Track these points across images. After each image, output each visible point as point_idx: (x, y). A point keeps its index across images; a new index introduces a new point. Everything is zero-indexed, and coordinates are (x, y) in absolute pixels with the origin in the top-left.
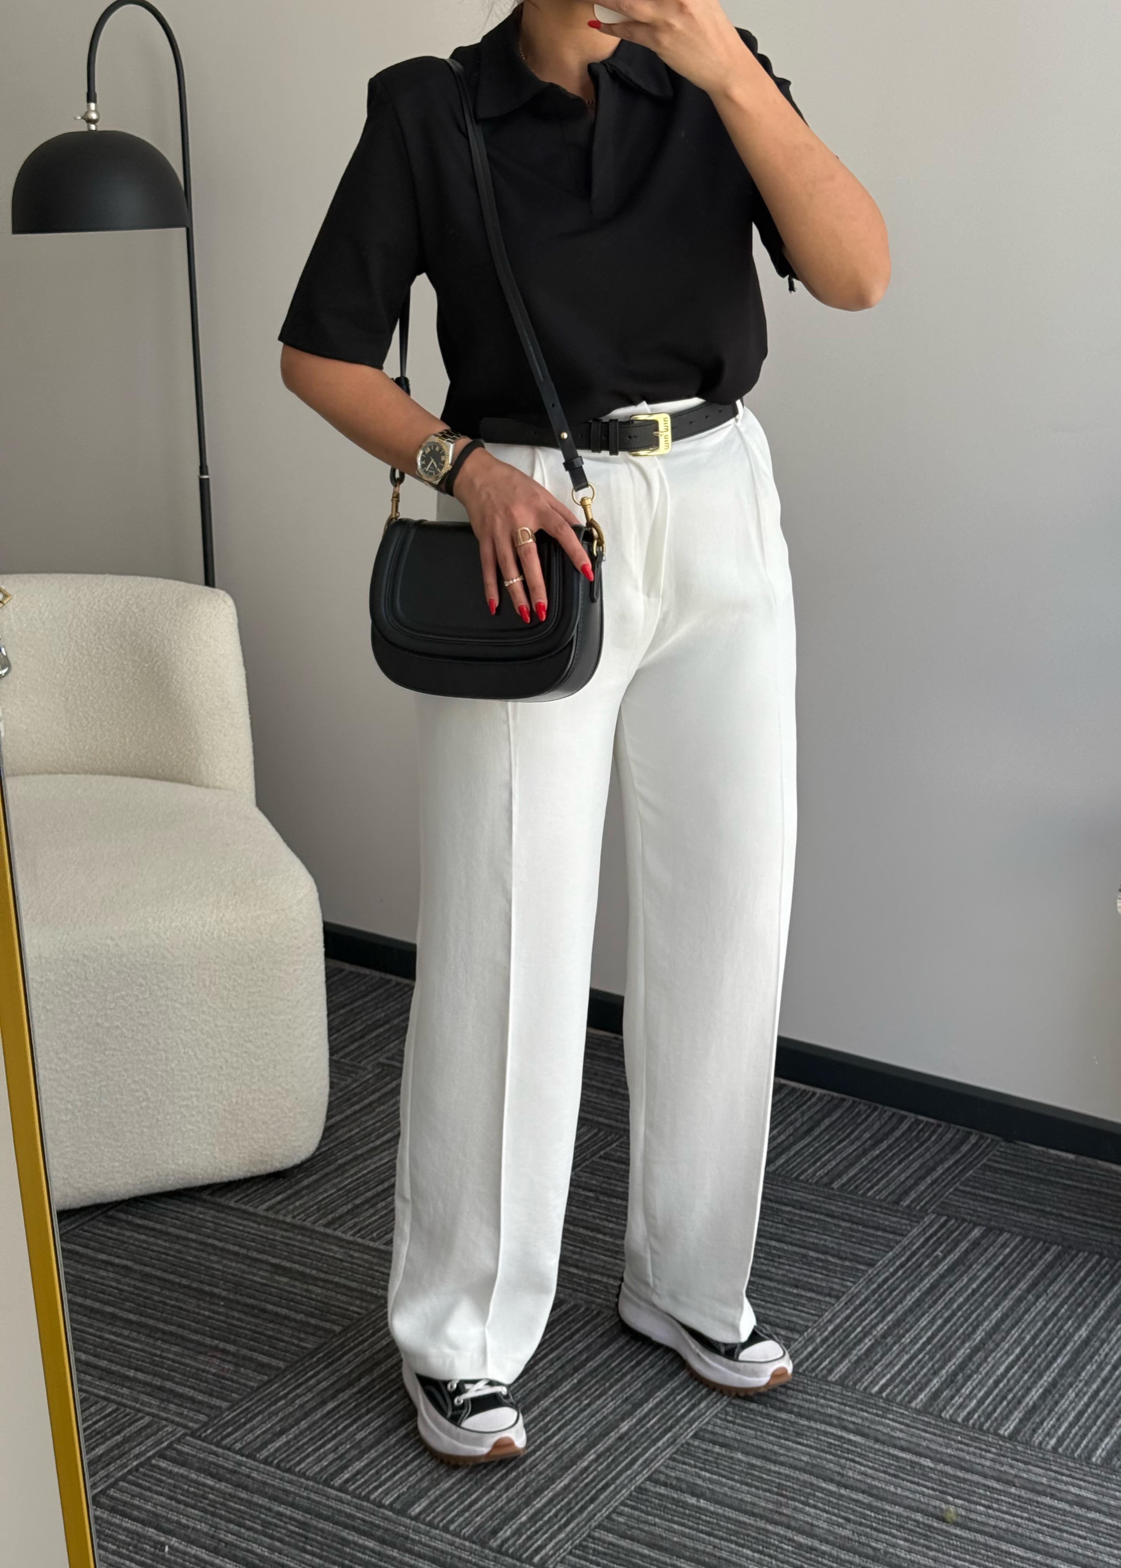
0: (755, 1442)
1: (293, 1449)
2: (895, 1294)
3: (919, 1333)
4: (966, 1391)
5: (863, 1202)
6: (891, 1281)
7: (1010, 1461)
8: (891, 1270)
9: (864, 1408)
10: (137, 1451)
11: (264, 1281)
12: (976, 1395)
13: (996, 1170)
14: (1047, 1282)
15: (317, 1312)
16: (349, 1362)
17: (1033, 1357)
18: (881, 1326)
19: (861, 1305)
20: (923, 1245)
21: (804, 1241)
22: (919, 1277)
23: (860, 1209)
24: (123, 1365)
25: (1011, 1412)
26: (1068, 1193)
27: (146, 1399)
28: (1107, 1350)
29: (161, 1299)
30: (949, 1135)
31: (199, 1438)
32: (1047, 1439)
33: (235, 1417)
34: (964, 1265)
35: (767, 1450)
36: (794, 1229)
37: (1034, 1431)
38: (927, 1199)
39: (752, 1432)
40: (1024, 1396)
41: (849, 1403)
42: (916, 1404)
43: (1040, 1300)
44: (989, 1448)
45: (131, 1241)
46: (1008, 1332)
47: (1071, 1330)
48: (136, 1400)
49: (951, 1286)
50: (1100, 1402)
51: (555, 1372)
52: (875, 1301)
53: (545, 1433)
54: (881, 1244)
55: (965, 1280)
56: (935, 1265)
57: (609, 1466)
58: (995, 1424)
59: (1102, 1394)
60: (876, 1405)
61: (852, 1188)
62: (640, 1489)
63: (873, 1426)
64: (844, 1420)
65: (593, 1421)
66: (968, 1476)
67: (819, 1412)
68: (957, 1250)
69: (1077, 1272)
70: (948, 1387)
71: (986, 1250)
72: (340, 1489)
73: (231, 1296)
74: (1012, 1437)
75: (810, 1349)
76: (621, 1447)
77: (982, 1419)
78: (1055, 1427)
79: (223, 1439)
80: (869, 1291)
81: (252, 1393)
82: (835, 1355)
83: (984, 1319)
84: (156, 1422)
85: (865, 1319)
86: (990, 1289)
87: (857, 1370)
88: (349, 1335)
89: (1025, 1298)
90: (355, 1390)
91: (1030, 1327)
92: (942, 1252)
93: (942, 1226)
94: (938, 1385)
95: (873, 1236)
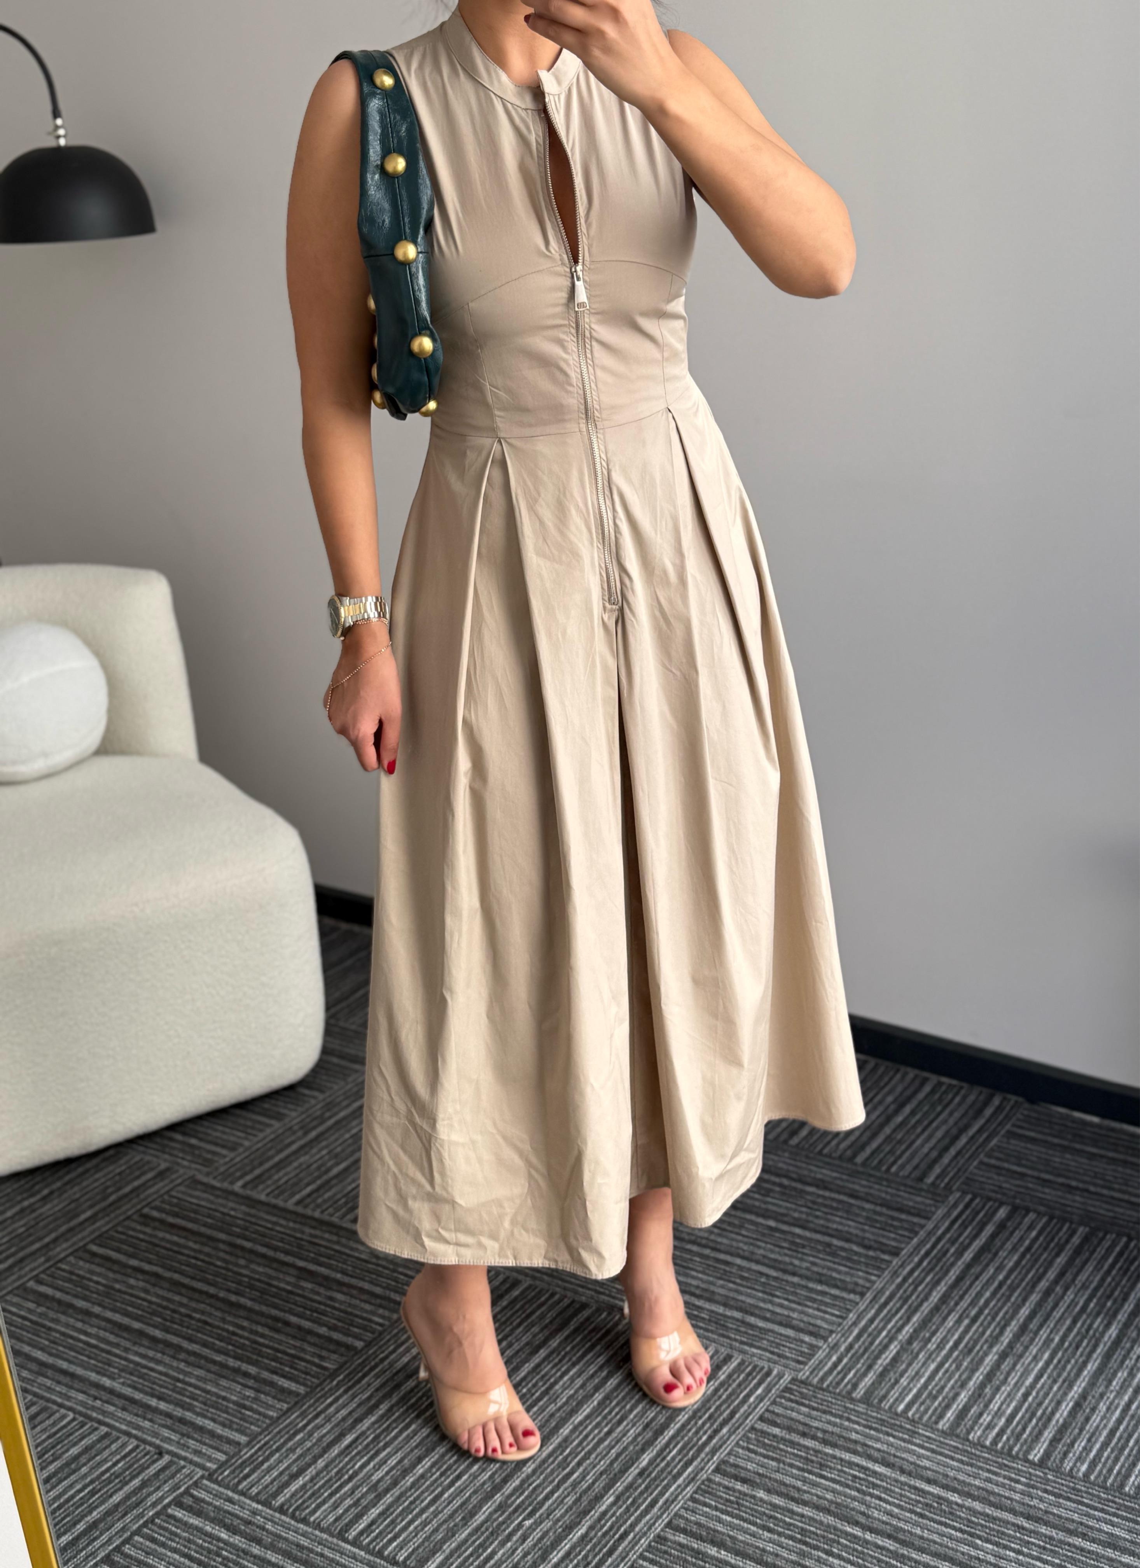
0: (778, 1476)
1: (309, 1493)
2: (920, 1288)
3: (945, 1337)
4: (994, 1406)
5: (887, 1180)
6: (916, 1274)
7: (1040, 1493)
8: (916, 1259)
9: (890, 1431)
10: (154, 1498)
11: (289, 1288)
12: (1004, 1412)
13: (1020, 1137)
14: (1075, 1270)
15: (340, 1324)
16: (369, 1385)
17: (1064, 1362)
18: (907, 1328)
19: (886, 1304)
20: (948, 1230)
21: (828, 1227)
22: (944, 1270)
23: (884, 1188)
24: (146, 1393)
25: (1040, 1433)
26: (1094, 1163)
27: (166, 1433)
29: (188, 1312)
30: (972, 1098)
31: (216, 1482)
32: (1078, 1464)
33: (252, 1456)
34: (989, 1251)
35: (790, 1486)
36: (818, 1213)
37: (1065, 1454)
38: (951, 1174)
39: (774, 1464)
40: (1053, 1413)
41: (874, 1425)
42: (943, 1425)
43: (1069, 1293)
44: (1019, 1478)
45: (163, 1244)
46: (1036, 1333)
47: (1101, 1329)
48: (156, 1435)
49: (977, 1278)
51: (576, 1392)
52: (900, 1298)
53: (564, 1469)
54: (906, 1229)
55: (993, 1270)
56: (960, 1254)
57: (628, 1509)
58: (1025, 1448)
60: (901, 1427)
62: (660, 1539)
63: (898, 1454)
64: (869, 1446)
65: (613, 1452)
66: (998, 1514)
67: (843, 1437)
68: (983, 1234)
69: (1105, 1258)
70: (975, 1402)
71: (1013, 1233)
72: (355, 1543)
73: (257, 1307)
74: (1042, 1463)
75: (834, 1358)
76: (640, 1485)
77: (1011, 1442)
78: (1087, 1450)
79: (239, 1482)
80: (893, 1286)
81: (271, 1425)
82: (859, 1366)
83: (1012, 1318)
84: (175, 1463)
85: (890, 1320)
86: (1017, 1281)
87: (884, 1383)
88: (371, 1352)
89: (1053, 1290)
90: (373, 1419)
91: (1058, 1328)
92: (967, 1237)
93: (967, 1207)
94: (965, 1400)
95: (896, 1219)
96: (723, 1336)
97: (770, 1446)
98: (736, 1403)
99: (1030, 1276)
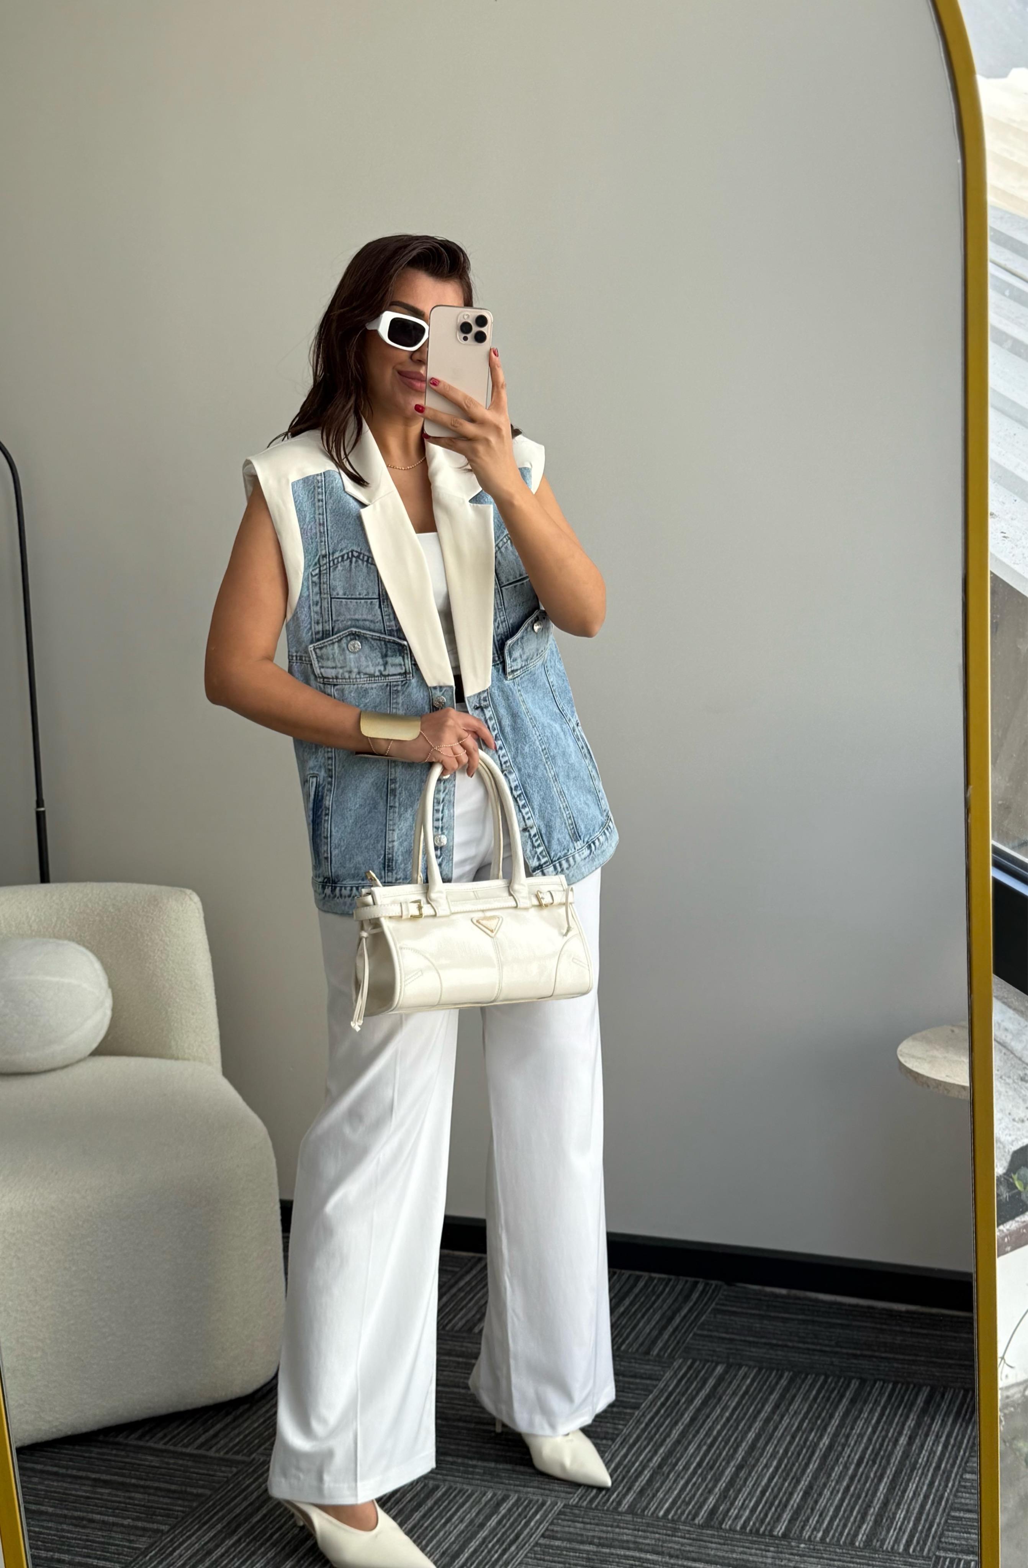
2: (662, 1430)
3: (689, 1460)
4: (738, 1503)
6: (656, 1420)
7: (787, 1556)
8: (654, 1410)
9: (655, 1530)
11: (87, 1495)
12: (748, 1506)
13: (724, 1312)
14: (787, 1403)
15: (142, 1515)
17: (789, 1466)
18: (655, 1458)
19: (635, 1443)
20: (677, 1386)
22: (679, 1413)
25: (780, 1516)
26: (789, 1325)
28: (848, 1452)
32: (815, 1533)
34: (715, 1398)
37: (803, 1528)
38: (672, 1346)
40: (788, 1501)
41: (641, 1528)
42: (699, 1520)
43: (785, 1418)
44: (767, 1548)
46: (763, 1449)
47: (815, 1440)
49: (708, 1417)
50: (852, 1496)
52: (646, 1438)
54: (642, 1390)
55: (719, 1411)
56: (690, 1401)
58: (769, 1528)
59: (852, 1489)
60: (664, 1526)
63: (665, 1545)
64: (639, 1543)
67: (617, 1540)
68: (707, 1386)
69: (809, 1391)
70: (722, 1502)
71: (731, 1383)
74: (785, 1536)
77: (757, 1525)
78: (820, 1522)
80: (638, 1431)
82: (620, 1488)
83: (742, 1441)
85: (640, 1454)
86: (741, 1415)
87: (643, 1499)
89: (772, 1419)
91: (781, 1442)
92: (694, 1389)
93: (690, 1368)
94: (713, 1503)
95: (632, 1383)
96: (497, 1483)
97: (556, 1553)
98: (519, 1528)
99: (751, 1410)
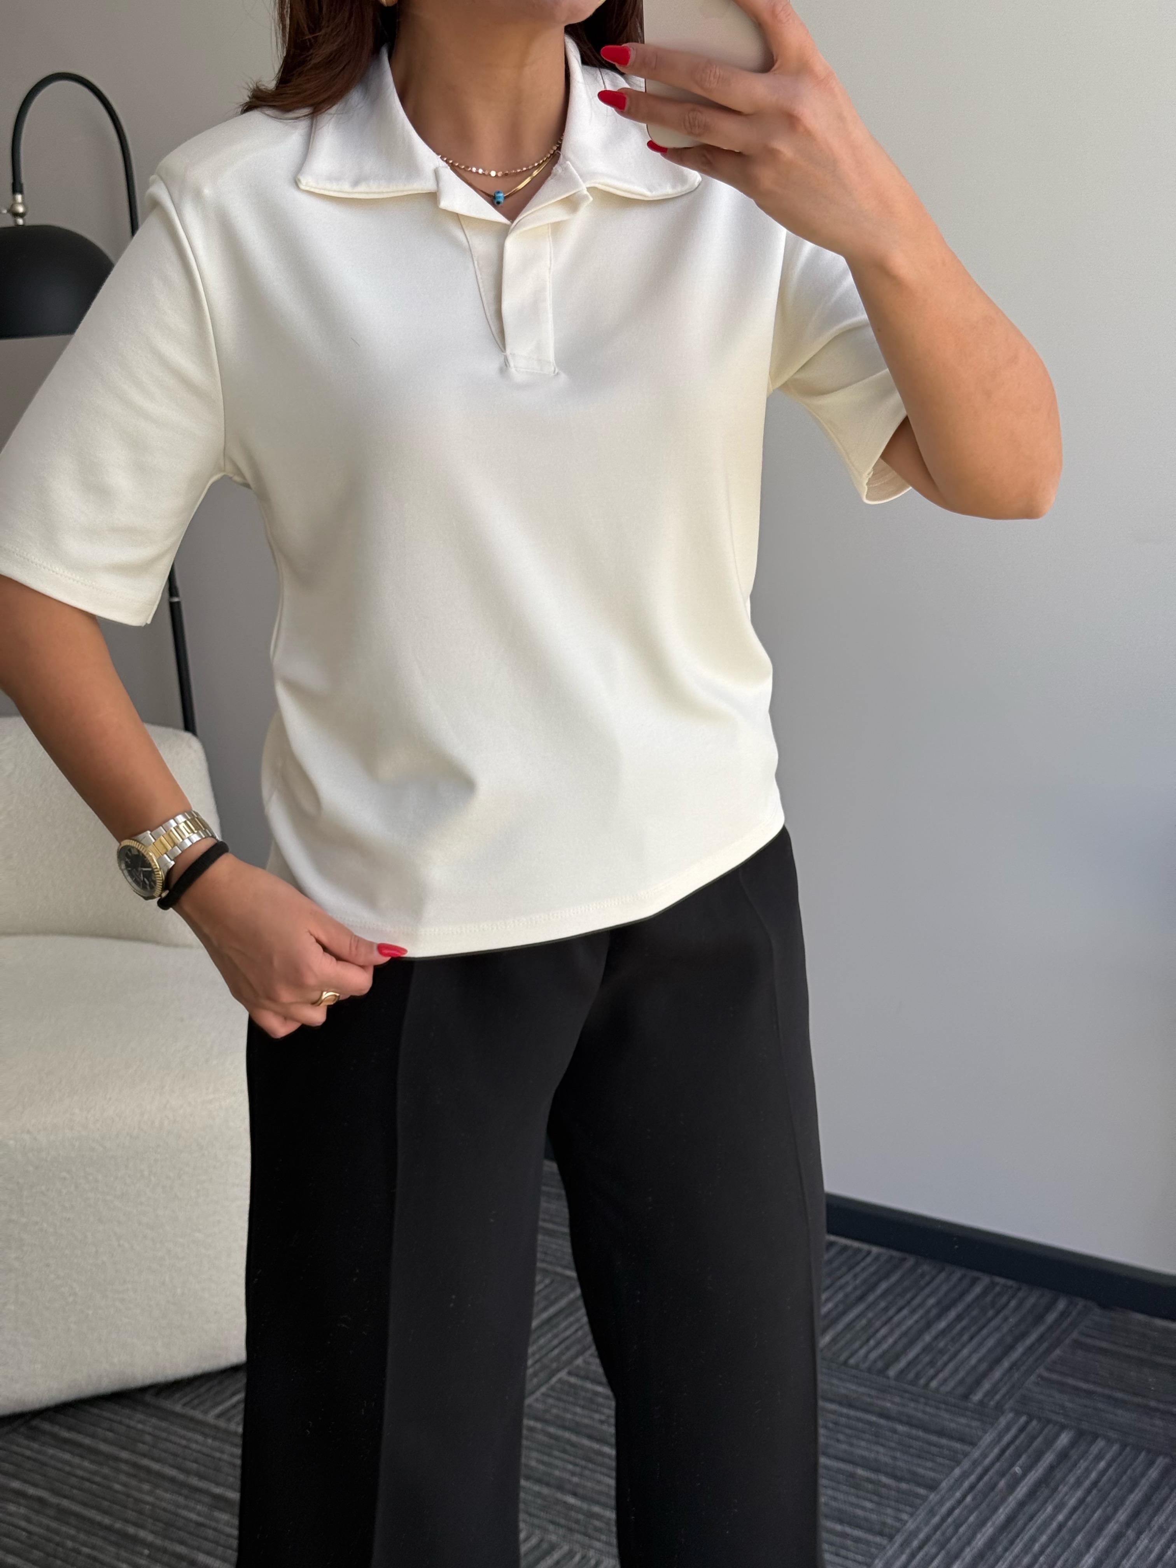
2: (962, 1530)
5: (924, 1397)
6: (957, 1513)
8: (958, 1495)
11: (201, 1519)
13: (1088, 1348)
14: (1151, 1510)
19: (920, 1548)
20: (997, 1459)
22: (993, 1506)
23: (921, 1407)
29: (77, 1546)
30: (1032, 1300)
34: (1046, 1487)
38: (1002, 1391)
49: (1032, 1518)
54: (947, 1458)
55: (1050, 1510)
56: (1011, 1488)
61: (911, 1375)
68: (1040, 1465)
71: (1076, 1465)
73: (159, 1542)
80: (929, 1527)
86: (1077, 1523)
89: (1121, 1536)
92: (1022, 1467)
93: (1020, 1431)
95: (935, 1445)
99: (1093, 1517)
